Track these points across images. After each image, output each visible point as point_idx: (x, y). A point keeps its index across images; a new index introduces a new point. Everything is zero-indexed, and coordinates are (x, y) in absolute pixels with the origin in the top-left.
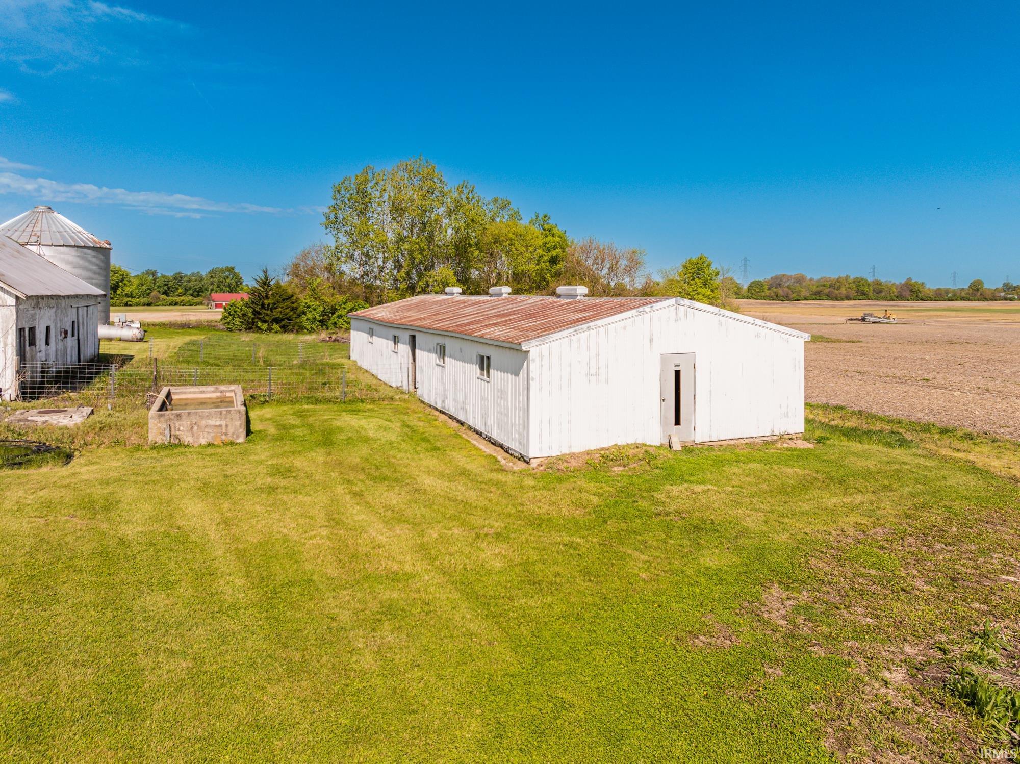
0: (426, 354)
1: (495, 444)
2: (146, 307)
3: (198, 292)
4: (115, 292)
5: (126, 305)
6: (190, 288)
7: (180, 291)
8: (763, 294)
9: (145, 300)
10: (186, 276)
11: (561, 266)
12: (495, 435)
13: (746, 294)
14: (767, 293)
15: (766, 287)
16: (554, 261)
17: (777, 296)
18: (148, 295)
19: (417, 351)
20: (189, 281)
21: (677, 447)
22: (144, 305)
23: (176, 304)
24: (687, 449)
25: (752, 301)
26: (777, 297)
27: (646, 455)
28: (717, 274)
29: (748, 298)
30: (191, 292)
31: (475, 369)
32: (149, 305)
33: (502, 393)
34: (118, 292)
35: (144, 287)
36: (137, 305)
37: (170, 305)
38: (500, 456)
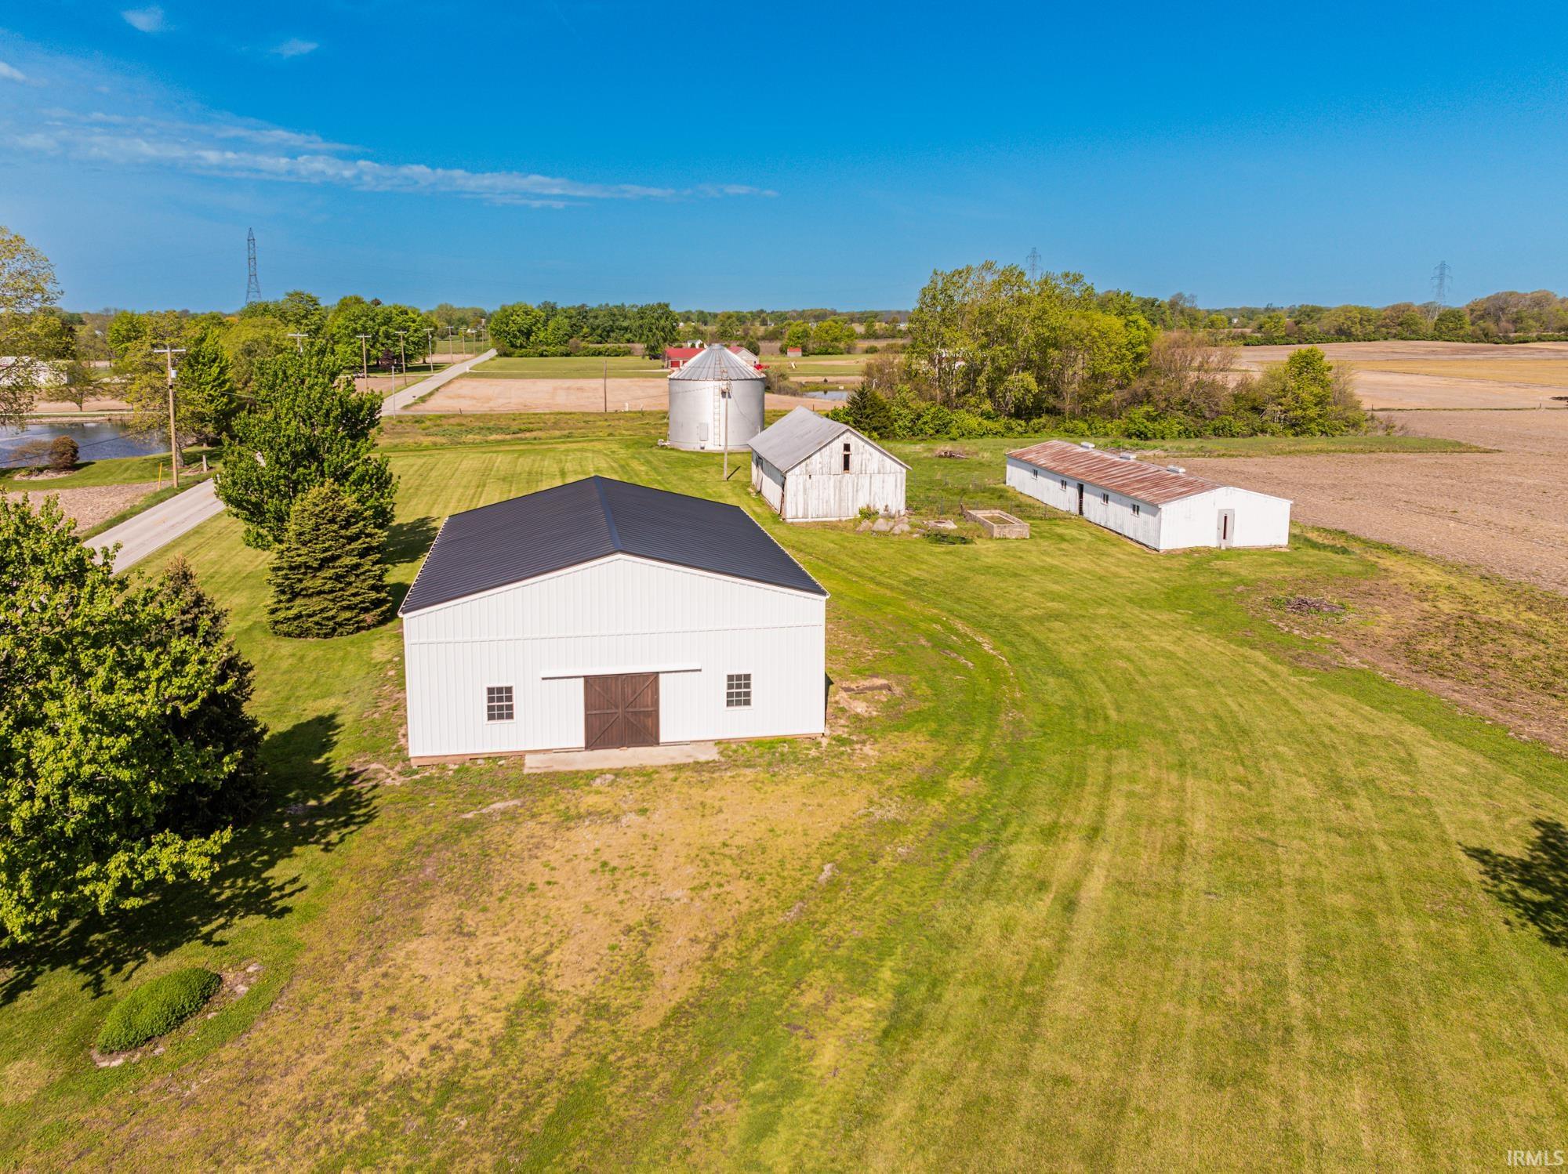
0: (1092, 497)
1: (1141, 544)
2: (564, 358)
3: (608, 332)
4: (528, 339)
5: (541, 355)
6: (598, 326)
7: (585, 330)
8: (1462, 332)
9: (562, 349)
10: (591, 310)
11: (1145, 363)
12: (1141, 540)
13: (1430, 331)
14: (1469, 328)
15: (1468, 319)
16: (1138, 357)
17: (1486, 335)
18: (566, 341)
19: (1084, 494)
20: (596, 317)
21: (1223, 548)
22: (563, 355)
23: (600, 354)
24: (1228, 549)
25: (1440, 343)
26: (1486, 337)
27: (1209, 550)
28: (1330, 369)
29: (1434, 338)
30: (599, 331)
31: (1131, 510)
32: (568, 355)
33: (1146, 523)
34: (532, 339)
35: (561, 332)
36: (554, 355)
37: (593, 355)
38: (1145, 548)
